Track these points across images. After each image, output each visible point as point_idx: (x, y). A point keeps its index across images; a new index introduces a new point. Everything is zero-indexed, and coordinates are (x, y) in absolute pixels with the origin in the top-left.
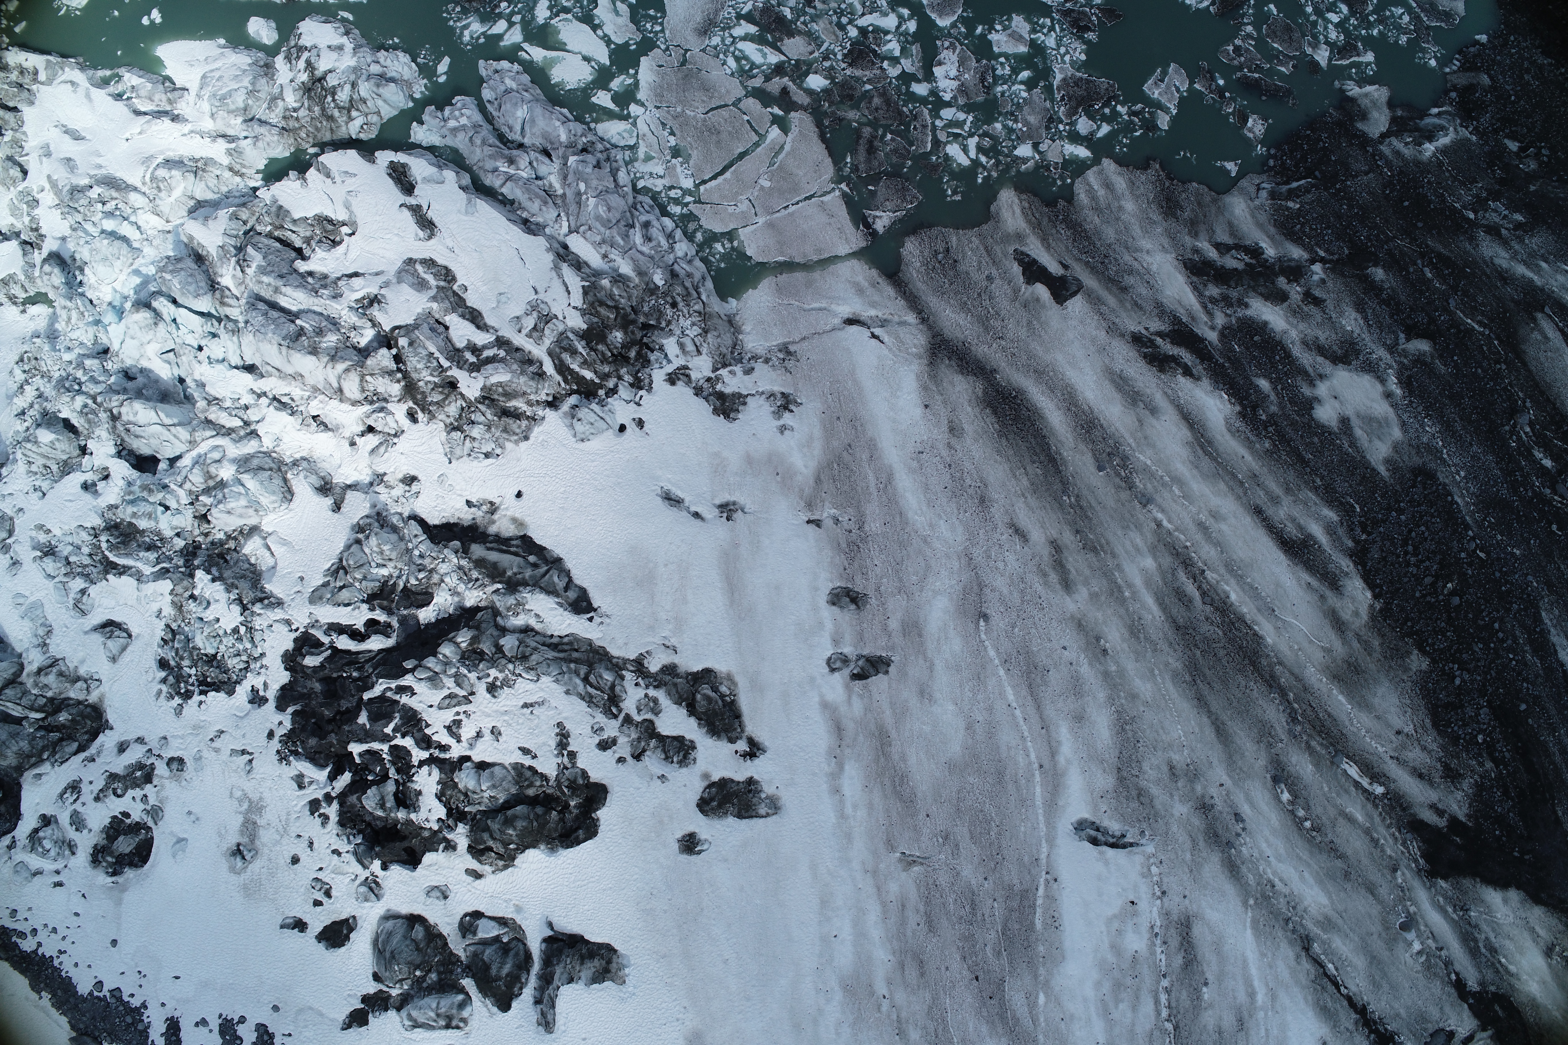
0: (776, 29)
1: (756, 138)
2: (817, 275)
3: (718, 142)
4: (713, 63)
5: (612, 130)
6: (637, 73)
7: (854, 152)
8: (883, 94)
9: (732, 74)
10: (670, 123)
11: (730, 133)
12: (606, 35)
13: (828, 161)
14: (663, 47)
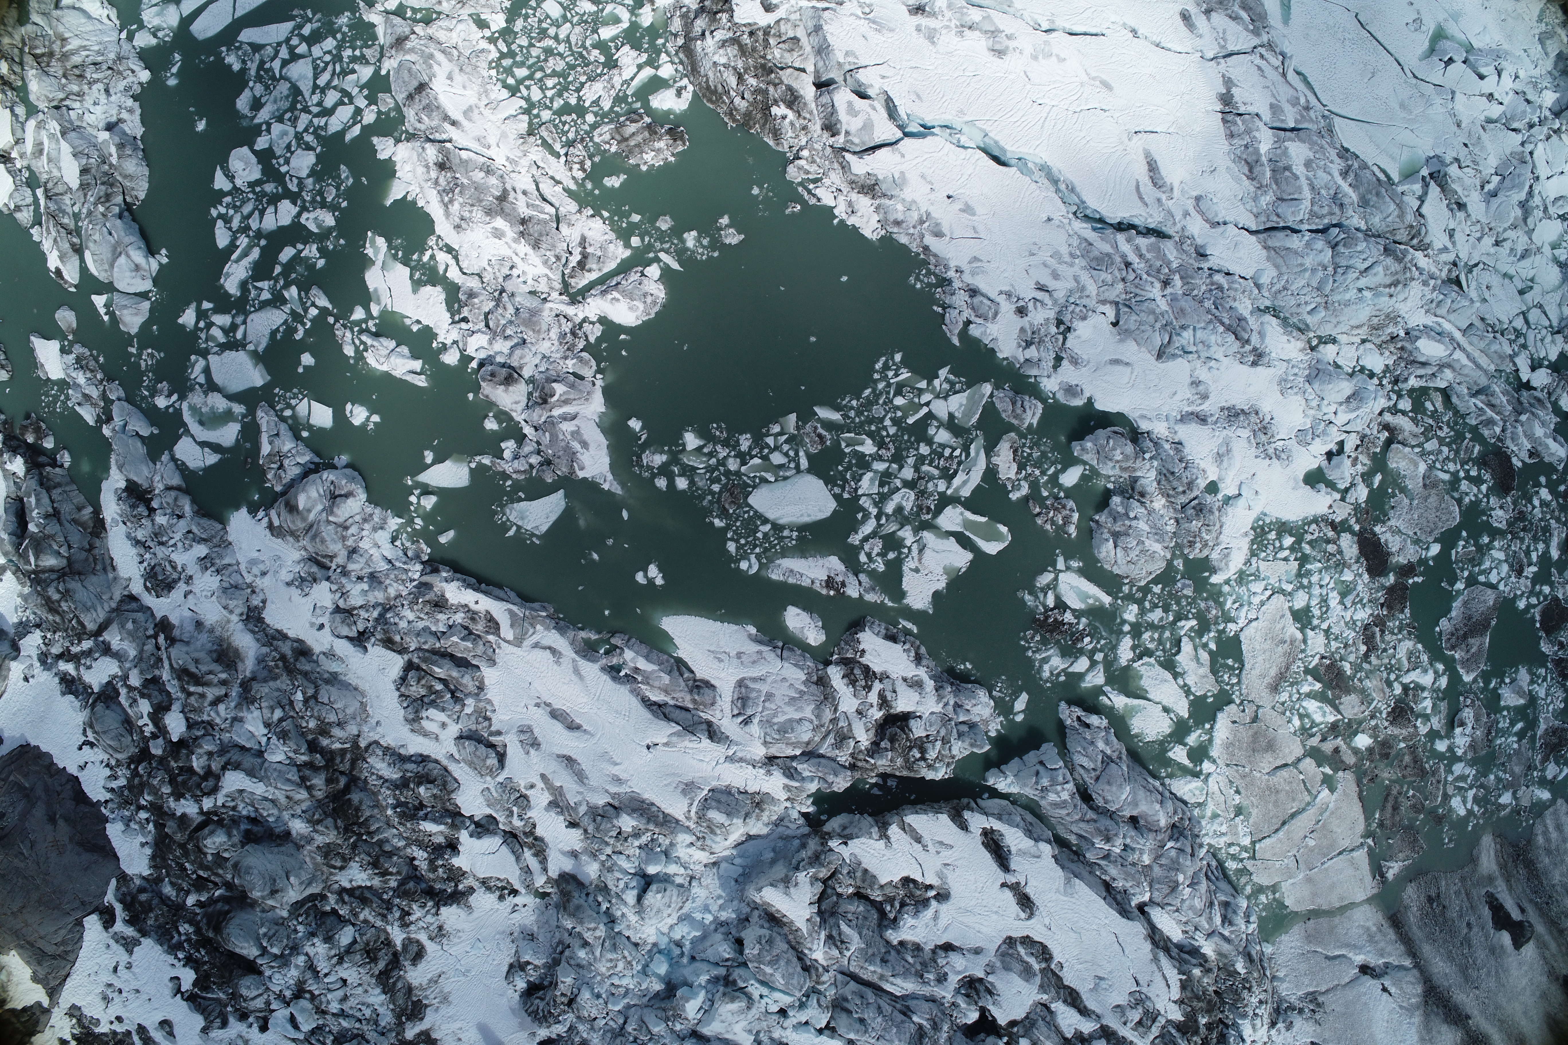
0: (1337, 685)
1: (1308, 798)
2: (1336, 920)
3: (1276, 801)
4: (1281, 720)
5: (1185, 788)
6: (1212, 728)
7: (1383, 809)
8: (1413, 752)
9: (1295, 733)
10: (1238, 782)
11: (1287, 792)
12: (1185, 685)
13: (1362, 818)
14: (1238, 701)
